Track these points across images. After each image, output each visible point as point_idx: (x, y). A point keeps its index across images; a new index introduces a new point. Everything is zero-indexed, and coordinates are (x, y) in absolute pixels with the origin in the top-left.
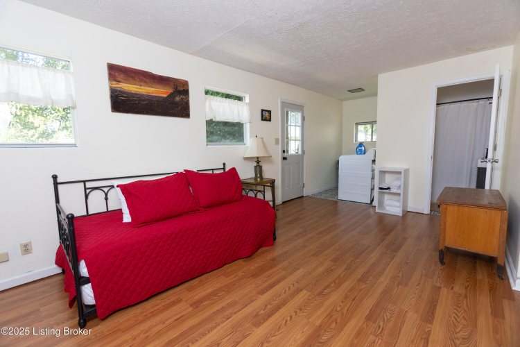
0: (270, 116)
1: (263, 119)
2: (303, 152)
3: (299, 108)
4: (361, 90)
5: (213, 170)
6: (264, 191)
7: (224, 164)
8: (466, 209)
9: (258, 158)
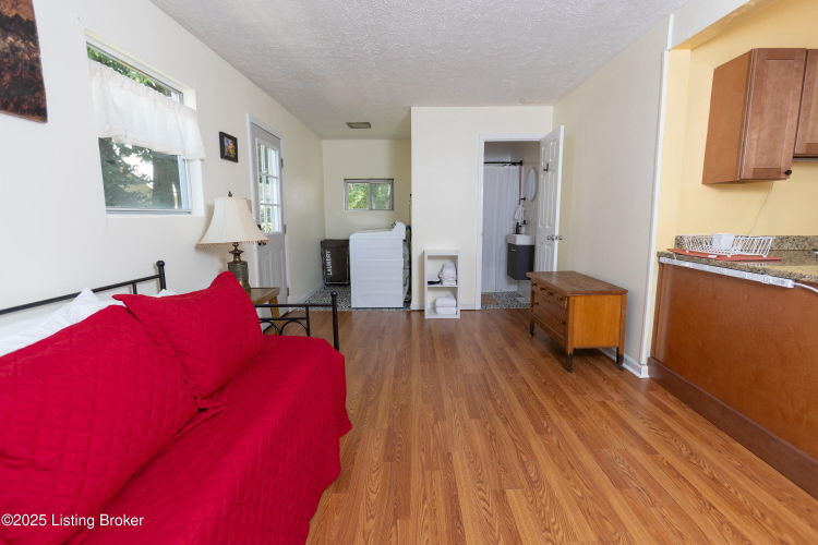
0: (236, 151)
1: (225, 155)
2: (284, 227)
3: (274, 141)
4: (368, 125)
5: (134, 283)
6: (307, 319)
7: (161, 265)
8: (593, 298)
9: (236, 244)
